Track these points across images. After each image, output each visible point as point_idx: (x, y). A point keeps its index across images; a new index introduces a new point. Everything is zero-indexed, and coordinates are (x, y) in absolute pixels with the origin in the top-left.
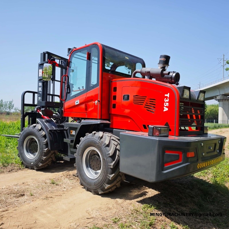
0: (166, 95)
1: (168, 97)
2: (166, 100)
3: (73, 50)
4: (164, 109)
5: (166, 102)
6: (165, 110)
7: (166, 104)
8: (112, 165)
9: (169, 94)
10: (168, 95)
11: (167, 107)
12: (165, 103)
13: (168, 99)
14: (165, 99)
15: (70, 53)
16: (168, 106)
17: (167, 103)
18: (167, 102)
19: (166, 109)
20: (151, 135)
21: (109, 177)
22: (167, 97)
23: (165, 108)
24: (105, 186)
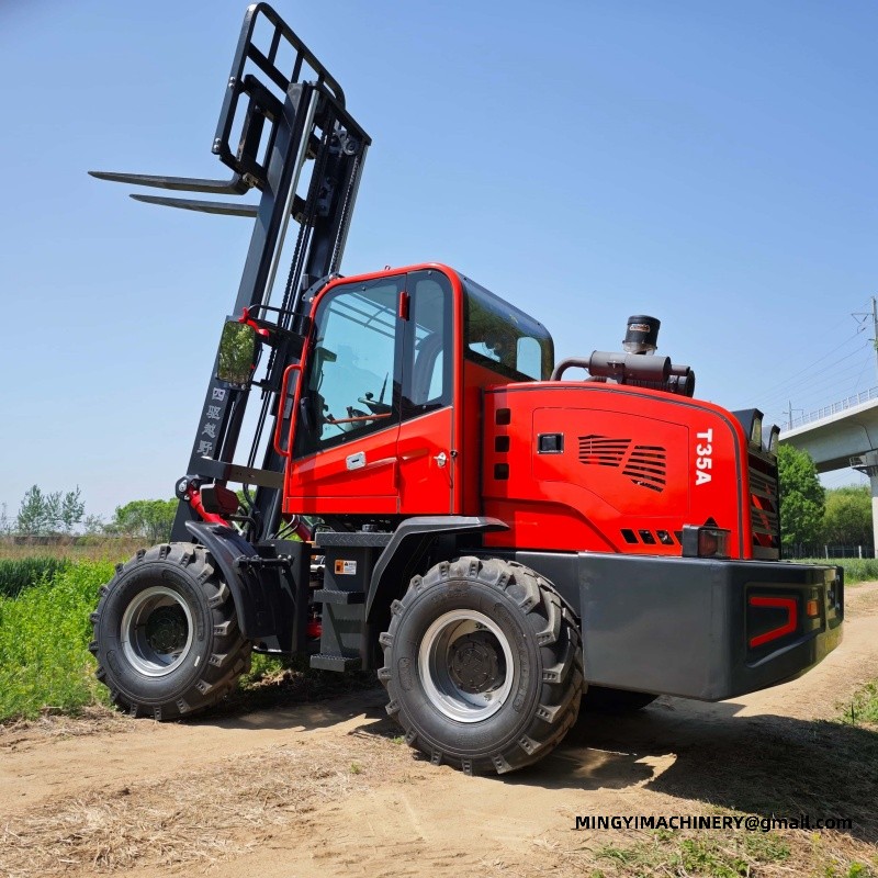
0: (700, 435)
1: (710, 440)
2: (701, 450)
3: (332, 283)
4: (697, 477)
5: (702, 457)
6: (699, 482)
7: (702, 463)
8: (560, 672)
9: (710, 431)
10: (709, 435)
11: (706, 471)
12: (699, 460)
13: (709, 447)
14: (699, 447)
15: (316, 294)
16: (710, 467)
17: (706, 460)
18: (706, 456)
19: (703, 478)
20: (691, 554)
21: (546, 714)
22: (704, 442)
23: (698, 473)
24: (527, 746)
